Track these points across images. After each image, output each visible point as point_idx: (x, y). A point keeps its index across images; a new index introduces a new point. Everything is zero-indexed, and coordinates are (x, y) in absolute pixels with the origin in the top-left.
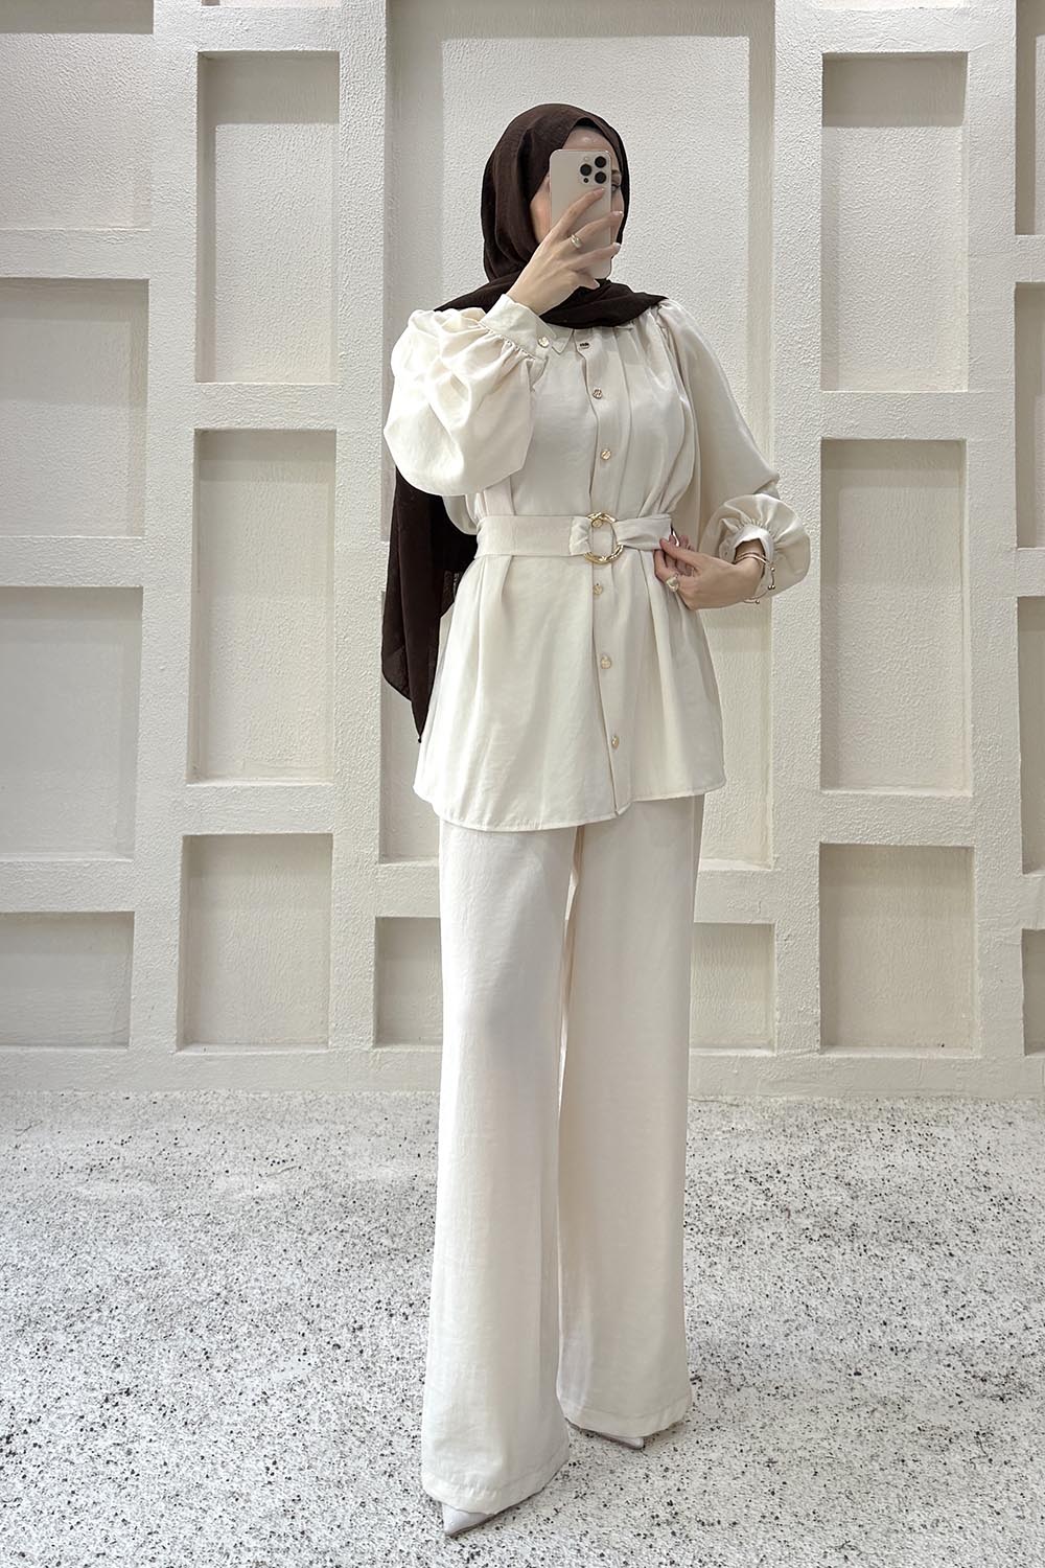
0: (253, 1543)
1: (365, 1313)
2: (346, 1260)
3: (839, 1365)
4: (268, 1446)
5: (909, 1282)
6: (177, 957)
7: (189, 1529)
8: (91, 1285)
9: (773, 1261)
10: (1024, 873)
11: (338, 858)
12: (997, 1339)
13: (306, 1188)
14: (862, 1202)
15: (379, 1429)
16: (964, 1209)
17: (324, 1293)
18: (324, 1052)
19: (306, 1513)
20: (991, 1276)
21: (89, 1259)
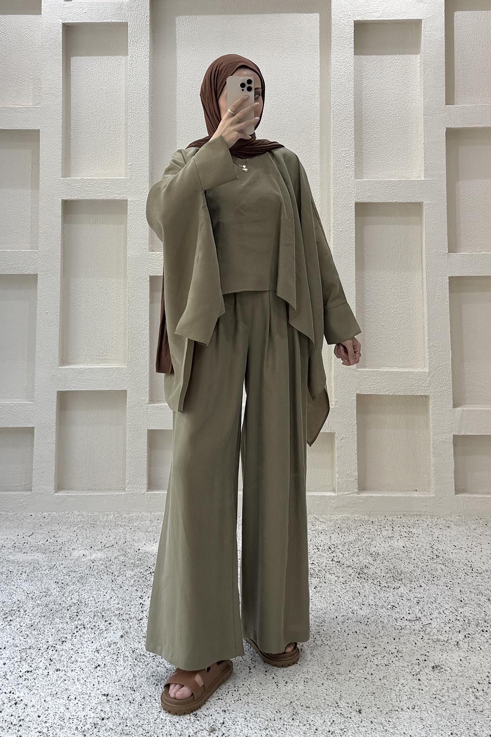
0: (93, 715)
3: (367, 636)
4: (99, 672)
6: (55, 448)
7: (62, 709)
8: (15, 599)
10: (454, 408)
11: (129, 402)
12: (443, 625)
13: (116, 555)
14: (378, 562)
15: (151, 664)
17: (125, 603)
18: (124, 493)
20: (439, 595)
21: (14, 588)
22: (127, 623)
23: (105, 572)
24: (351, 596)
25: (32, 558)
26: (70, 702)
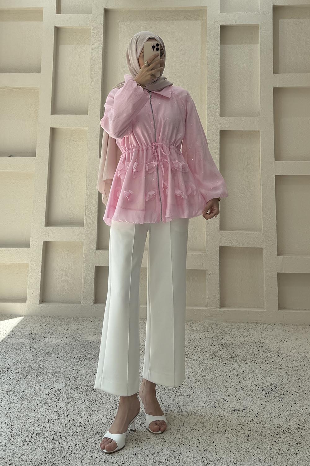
1: (80, 374)
2: (77, 360)
3: (208, 391)
5: (233, 370)
6: (41, 276)
9: (196, 364)
11: (85, 248)
12: (254, 386)
14: (225, 349)
15: (78, 402)
16: (254, 352)
17: (70, 368)
18: (80, 305)
19: (54, 423)
21: (8, 358)
22: (68, 380)
23: (61, 351)
24: (204, 369)
25: (21, 341)
26: (27, 422)
